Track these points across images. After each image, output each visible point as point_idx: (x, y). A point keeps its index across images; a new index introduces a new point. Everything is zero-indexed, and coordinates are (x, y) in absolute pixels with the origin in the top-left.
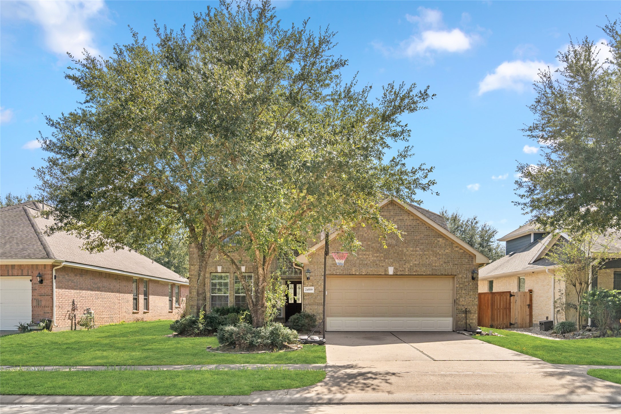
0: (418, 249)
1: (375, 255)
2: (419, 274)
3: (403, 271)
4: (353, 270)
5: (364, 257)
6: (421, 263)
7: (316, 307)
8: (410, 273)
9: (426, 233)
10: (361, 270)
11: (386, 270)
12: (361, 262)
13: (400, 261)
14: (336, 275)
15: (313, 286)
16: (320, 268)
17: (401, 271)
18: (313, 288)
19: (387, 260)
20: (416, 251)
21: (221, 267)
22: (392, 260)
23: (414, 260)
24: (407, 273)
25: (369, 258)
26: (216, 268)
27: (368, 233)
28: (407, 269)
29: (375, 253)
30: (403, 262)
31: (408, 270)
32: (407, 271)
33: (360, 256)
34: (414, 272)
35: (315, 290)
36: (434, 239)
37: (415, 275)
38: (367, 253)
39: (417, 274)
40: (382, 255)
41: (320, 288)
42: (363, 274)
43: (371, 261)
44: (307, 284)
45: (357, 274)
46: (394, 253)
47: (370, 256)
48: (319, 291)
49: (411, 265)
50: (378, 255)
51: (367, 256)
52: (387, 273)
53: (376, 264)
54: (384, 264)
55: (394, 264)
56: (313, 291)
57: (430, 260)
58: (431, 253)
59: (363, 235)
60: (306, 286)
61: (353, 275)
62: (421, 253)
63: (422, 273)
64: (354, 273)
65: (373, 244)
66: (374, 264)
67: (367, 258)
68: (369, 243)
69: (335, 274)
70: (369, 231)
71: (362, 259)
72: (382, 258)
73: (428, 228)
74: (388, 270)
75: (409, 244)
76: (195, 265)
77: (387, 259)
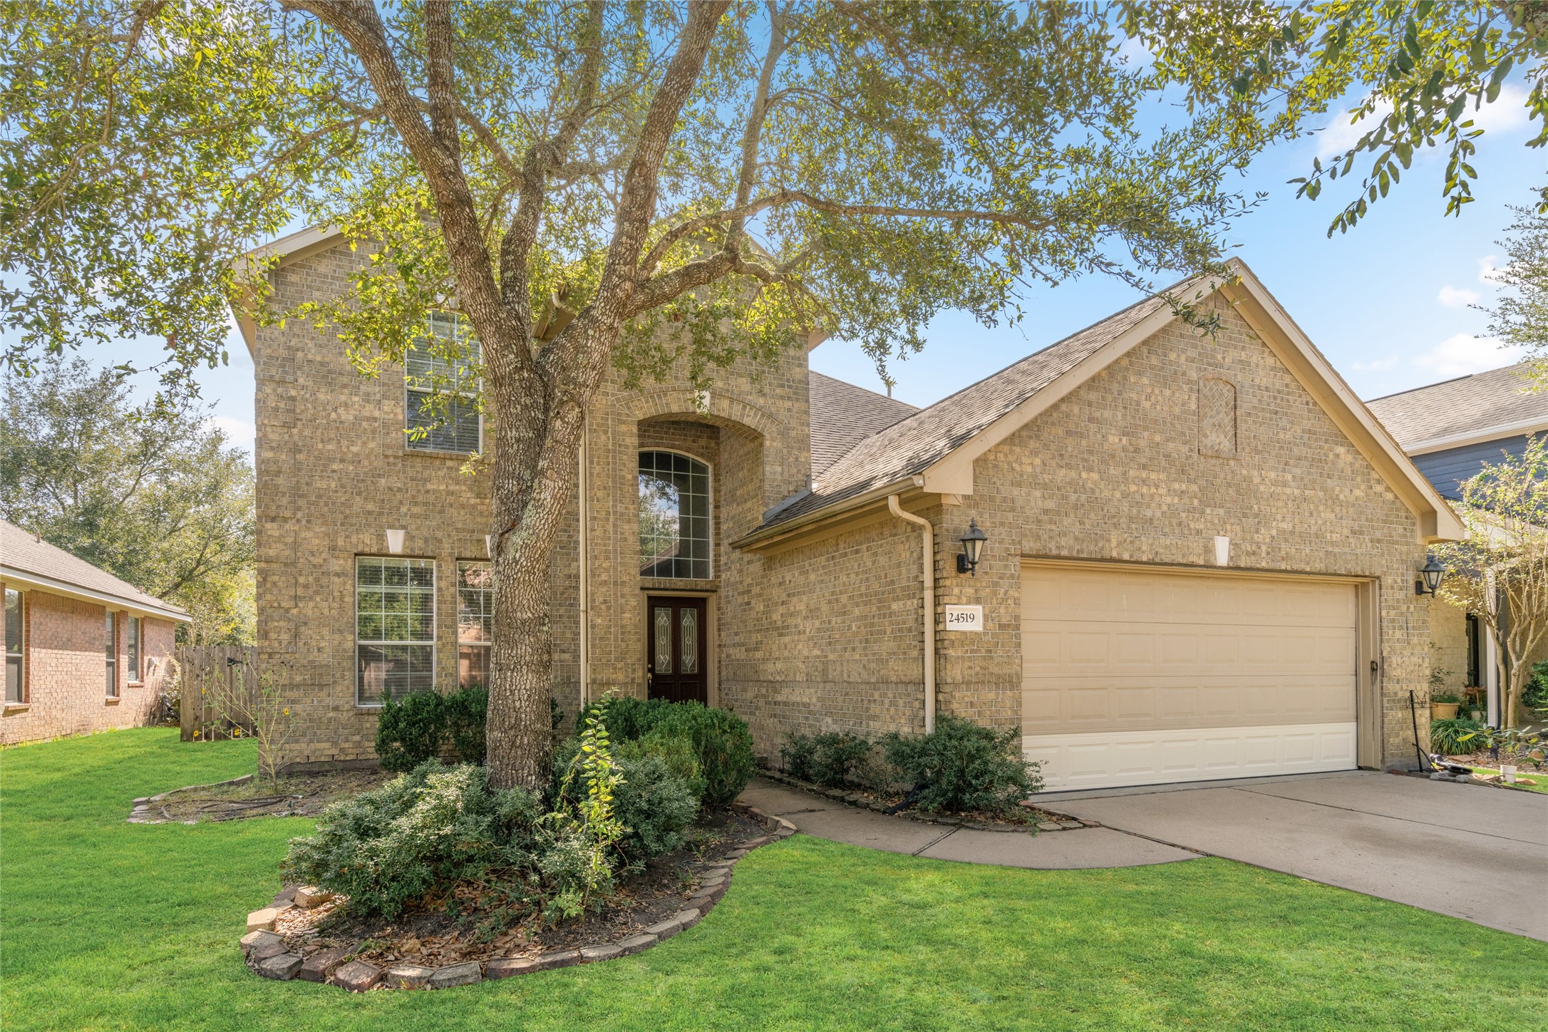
0: (1289, 477)
1: (1176, 486)
2: (1295, 567)
3: (1254, 553)
4: (1114, 544)
5: (1145, 490)
6: (1297, 529)
7: (992, 696)
8: (1272, 565)
9: (1307, 424)
10: (1137, 543)
11: (1209, 550)
12: (1134, 511)
13: (1245, 515)
14: (1058, 557)
15: (978, 601)
16: (1002, 524)
17: (1248, 554)
18: (978, 610)
19: (1208, 511)
20: (1285, 484)
21: (401, 533)
22: (1221, 511)
23: (1279, 517)
24: (1264, 564)
25: (1157, 498)
26: (381, 537)
27: (1153, 398)
28: (1264, 548)
29: (1175, 480)
30: (1251, 521)
31: (1268, 553)
32: (1264, 555)
33: (1133, 488)
34: (1283, 559)
35: (986, 617)
36: (1326, 446)
37: (1285, 571)
38: (1153, 476)
39: (1289, 568)
40: (1194, 488)
41: (1002, 611)
42: (1145, 559)
43: (1165, 508)
44: (956, 591)
45: (1126, 557)
46: (1229, 485)
47: (1161, 491)
48: (1001, 626)
49: (1274, 532)
50: (1184, 487)
51: (1153, 490)
52: (1212, 562)
53: (1180, 524)
54: (1202, 526)
55: (1229, 527)
56: (976, 626)
57: (1320, 522)
58: (1321, 494)
59: (1138, 404)
60: (954, 600)
61: (1112, 560)
62: (1296, 491)
63: (1302, 566)
64: (1114, 554)
65: (1171, 445)
66: (1174, 522)
67: (1152, 496)
68: (1158, 438)
69: (1054, 552)
70: (1157, 391)
71: (1138, 497)
72: (1196, 502)
73: (1311, 406)
74: (1214, 545)
75: (1266, 455)
76: (285, 520)
77: (1209, 506)
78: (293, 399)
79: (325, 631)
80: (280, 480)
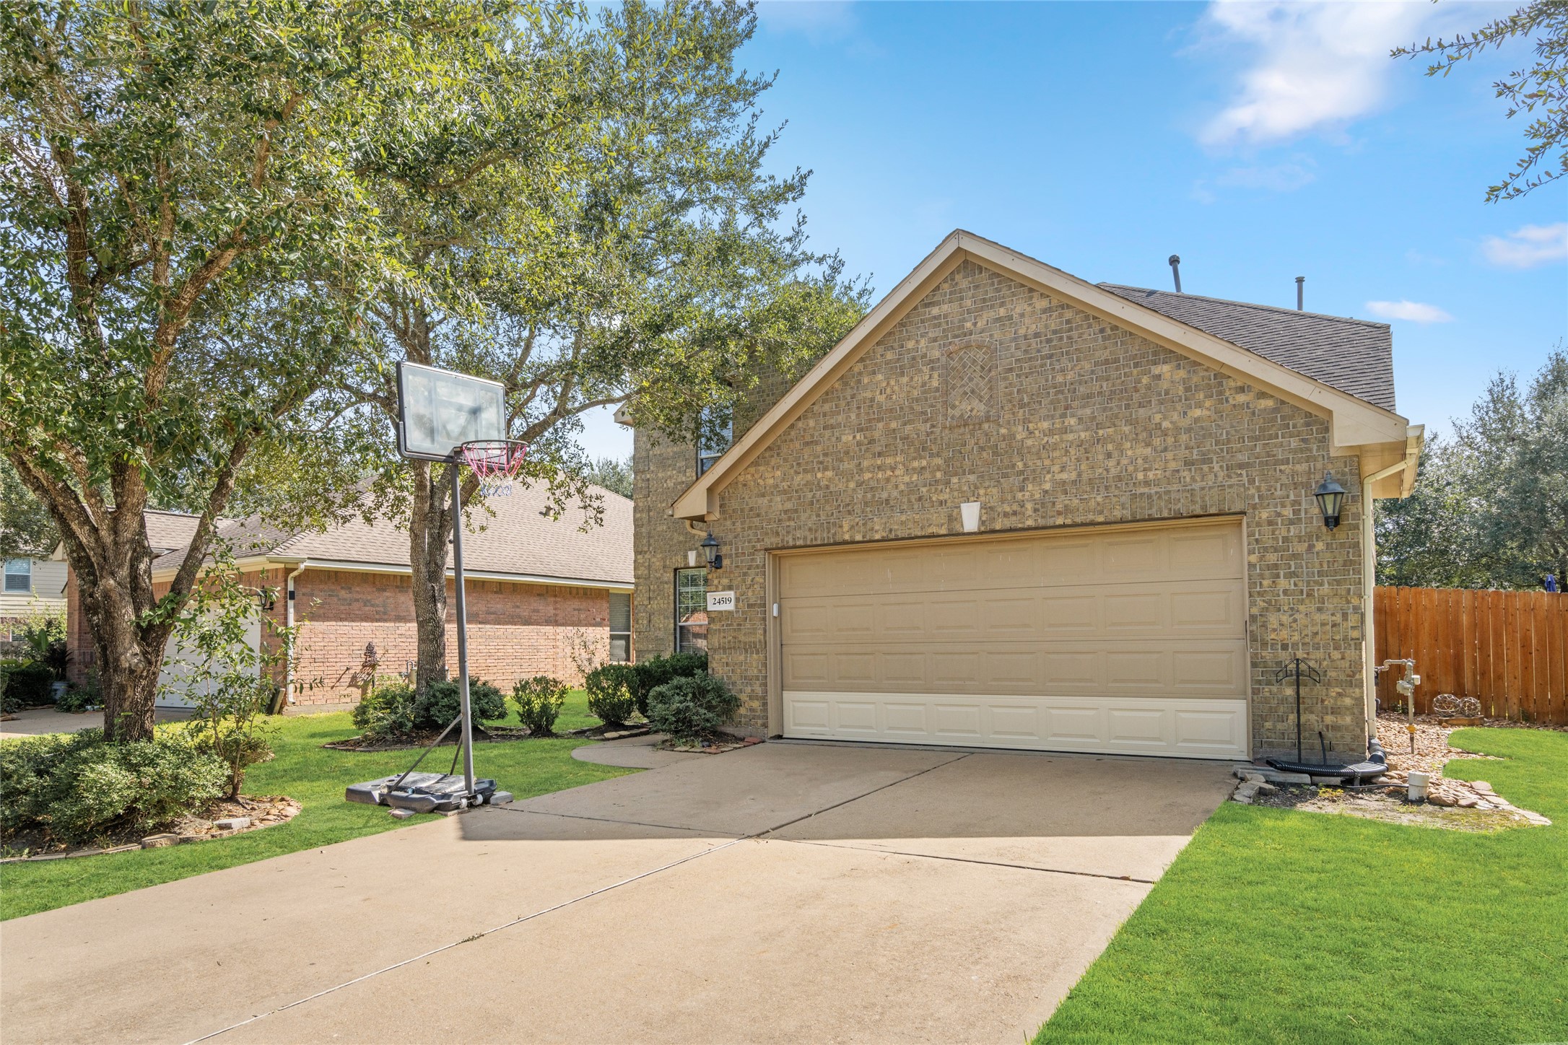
0: (1073, 421)
1: (916, 464)
2: (1078, 520)
3: (1015, 513)
4: (846, 528)
5: (880, 475)
6: (1085, 477)
7: (742, 658)
8: (1041, 522)
9: (1103, 355)
10: (870, 525)
11: (954, 518)
12: (869, 495)
13: (1005, 476)
14: (795, 547)
15: (730, 588)
16: (750, 528)
17: (1006, 515)
18: (731, 594)
19: (955, 480)
20: (1065, 431)
21: (695, 552)
22: (972, 478)
23: (1056, 468)
24: (1030, 523)
25: (893, 480)
26: (686, 557)
27: (889, 391)
28: (1029, 506)
29: (915, 459)
30: (1015, 481)
31: (1036, 510)
32: (1030, 512)
33: (867, 476)
34: (1059, 513)
35: (737, 600)
36: (1135, 371)
37: (1064, 526)
38: (889, 461)
39: (1068, 521)
40: (939, 461)
41: (750, 594)
42: (877, 537)
43: (902, 487)
44: (716, 582)
45: (859, 538)
46: (982, 449)
47: (897, 472)
48: (750, 606)
49: (1047, 486)
50: (924, 463)
51: (889, 473)
52: (958, 528)
53: (920, 499)
54: (946, 496)
55: (982, 492)
56: (730, 607)
57: (1125, 461)
58: (1126, 429)
59: (872, 400)
60: (713, 588)
61: (845, 543)
62: (1083, 435)
63: (1091, 517)
64: (847, 537)
65: (908, 427)
66: (913, 498)
67: (888, 480)
68: (894, 425)
69: (791, 544)
70: (892, 383)
71: (872, 484)
72: (939, 475)
73: (1109, 332)
74: (960, 514)
75: (1036, 406)
76: (646, 552)
77: (956, 474)
78: (648, 480)
79: (662, 618)
80: (643, 530)
